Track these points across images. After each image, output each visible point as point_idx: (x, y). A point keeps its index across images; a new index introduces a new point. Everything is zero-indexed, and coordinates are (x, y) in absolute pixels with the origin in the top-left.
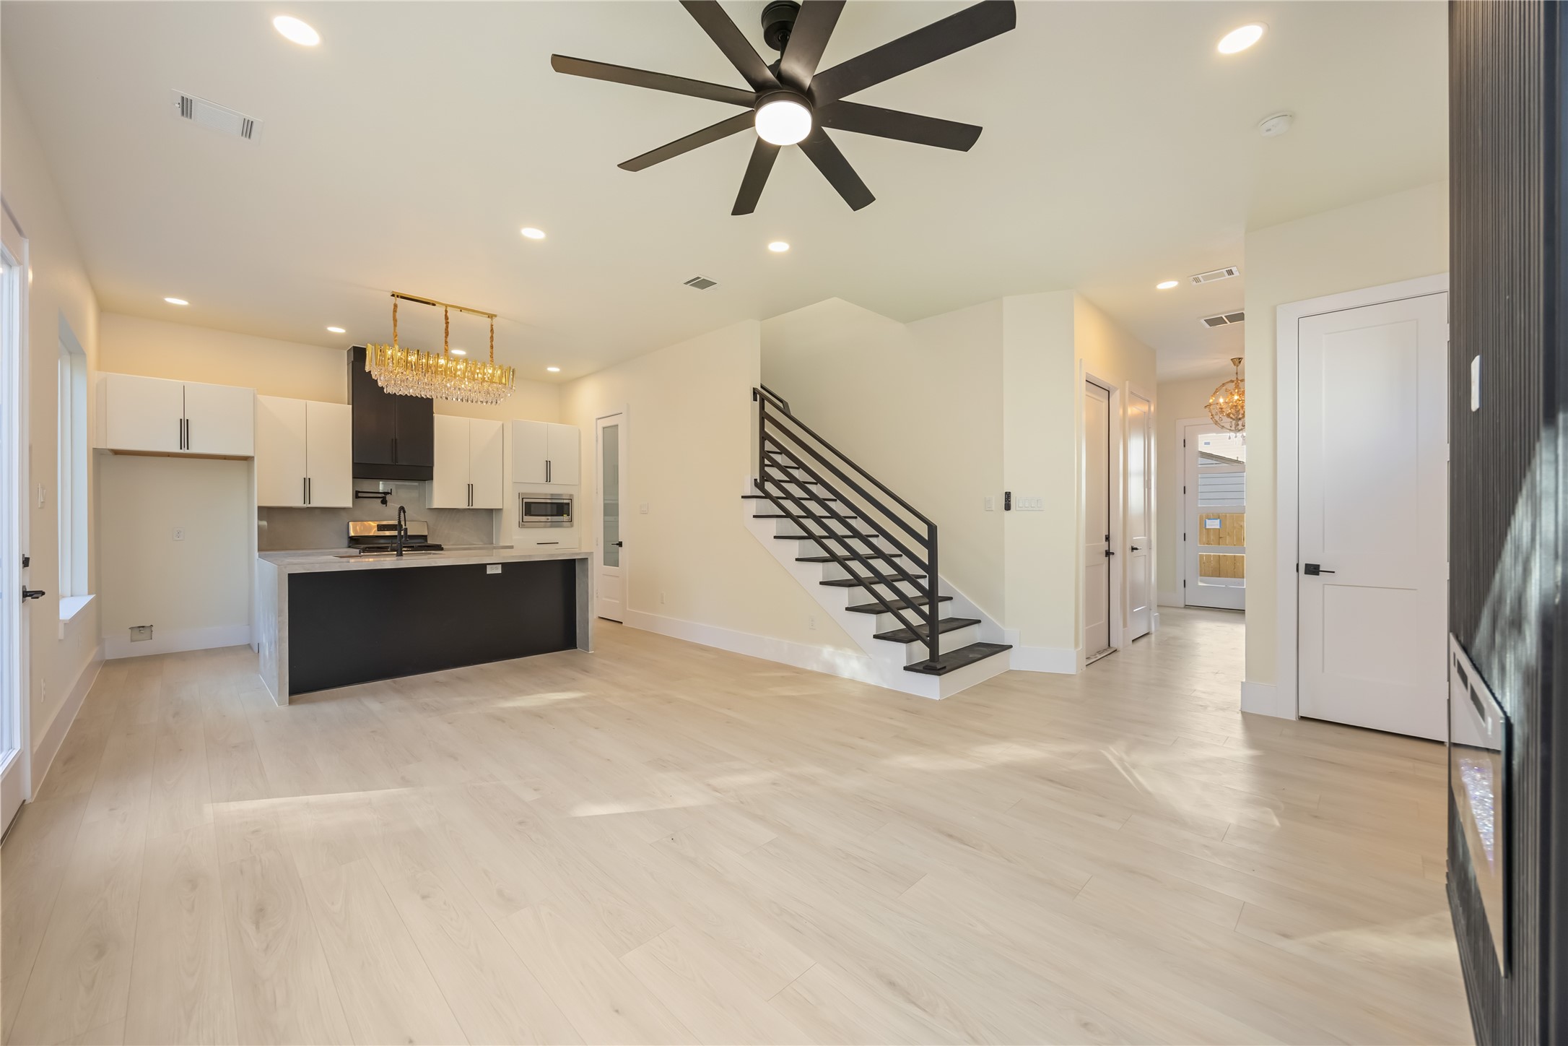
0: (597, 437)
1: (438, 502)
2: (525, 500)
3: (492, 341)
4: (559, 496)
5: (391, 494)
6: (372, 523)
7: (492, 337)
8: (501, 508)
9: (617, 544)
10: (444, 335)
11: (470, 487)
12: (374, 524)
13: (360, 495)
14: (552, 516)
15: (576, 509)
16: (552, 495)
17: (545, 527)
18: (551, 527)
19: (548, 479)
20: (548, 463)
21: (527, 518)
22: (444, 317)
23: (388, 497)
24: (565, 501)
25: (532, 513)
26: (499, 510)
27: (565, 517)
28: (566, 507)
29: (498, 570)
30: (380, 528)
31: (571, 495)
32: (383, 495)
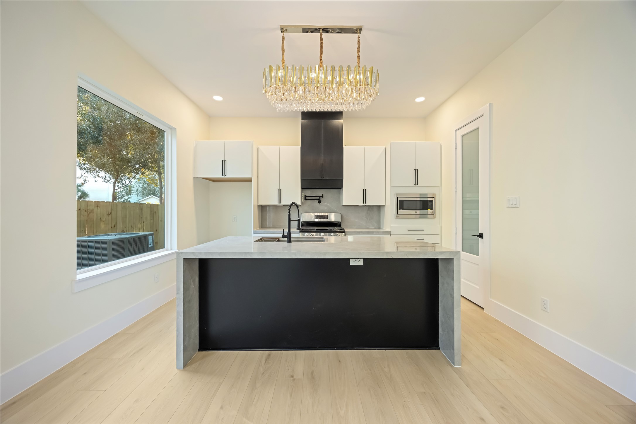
0: (456, 145)
1: (346, 201)
2: (399, 199)
3: (359, 52)
4: (425, 195)
5: (322, 197)
6: (312, 214)
7: (359, 48)
8: (385, 204)
9: (478, 236)
10: (319, 54)
11: (365, 191)
12: (313, 215)
13: (307, 198)
14: (420, 210)
15: (437, 205)
16: (420, 194)
17: (416, 218)
18: (420, 218)
19: (416, 183)
20: (416, 171)
21: (400, 212)
22: (319, 39)
23: (322, 199)
24: (429, 199)
25: (404, 208)
26: (384, 206)
27: (429, 211)
28: (429, 203)
29: (361, 263)
30: (317, 217)
31: (434, 194)
32: (318, 198)
